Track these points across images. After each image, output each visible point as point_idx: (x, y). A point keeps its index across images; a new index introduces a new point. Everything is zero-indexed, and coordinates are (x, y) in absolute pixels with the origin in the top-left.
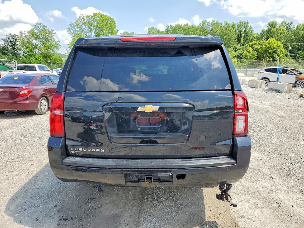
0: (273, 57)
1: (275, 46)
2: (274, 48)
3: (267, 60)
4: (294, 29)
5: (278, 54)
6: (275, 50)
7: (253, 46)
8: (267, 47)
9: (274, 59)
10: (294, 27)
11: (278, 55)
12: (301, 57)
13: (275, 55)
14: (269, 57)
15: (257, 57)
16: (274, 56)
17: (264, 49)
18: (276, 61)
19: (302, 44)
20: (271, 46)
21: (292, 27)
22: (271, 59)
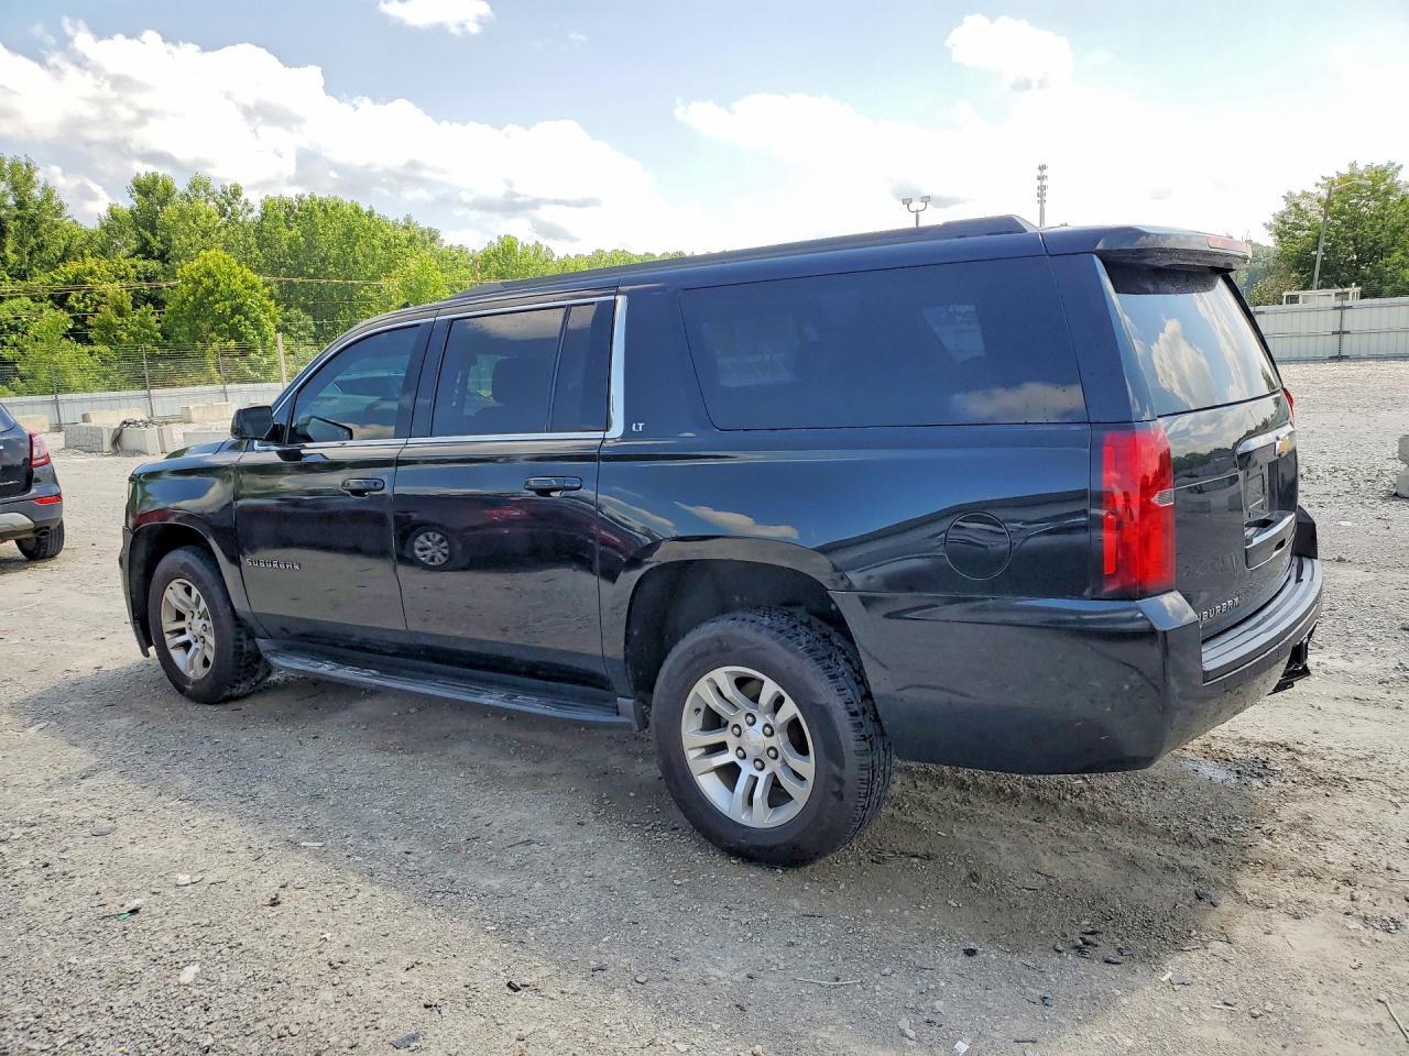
0: (235, 334)
1: (237, 285)
2: (234, 295)
3: (216, 345)
4: (250, 216)
5: (257, 320)
6: (242, 305)
7: (84, 282)
8: (201, 290)
9: (243, 341)
10: (251, 211)
11: (257, 324)
12: (301, 333)
13: (246, 327)
14: (220, 333)
15: (162, 331)
16: (242, 329)
17: (191, 299)
18: (252, 349)
19: (295, 280)
20: (217, 286)
21: (239, 208)
22: (232, 343)
